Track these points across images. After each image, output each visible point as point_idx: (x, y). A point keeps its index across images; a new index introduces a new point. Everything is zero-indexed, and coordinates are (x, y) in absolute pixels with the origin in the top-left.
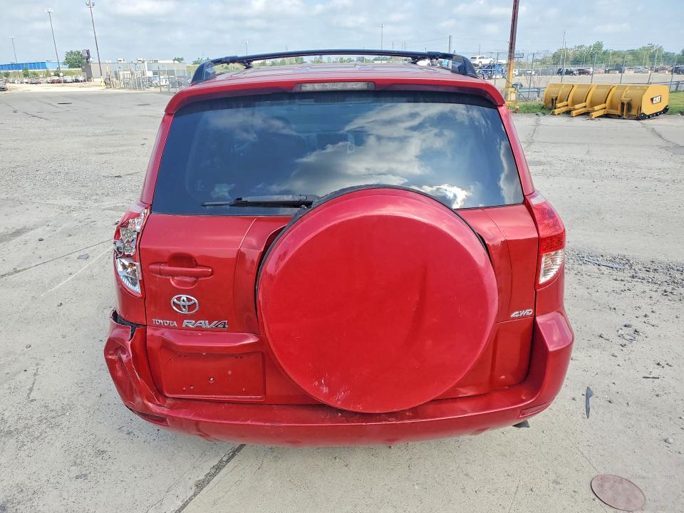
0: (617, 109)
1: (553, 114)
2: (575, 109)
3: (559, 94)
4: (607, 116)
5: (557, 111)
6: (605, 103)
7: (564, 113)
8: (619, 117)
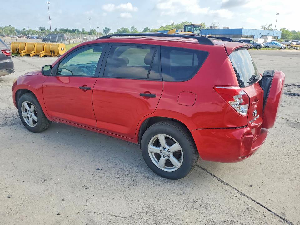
0: (49, 53)
1: (21, 56)
2: (31, 54)
3: (20, 47)
4: (45, 56)
5: (22, 54)
6: (43, 50)
7: (25, 55)
8: (51, 56)
